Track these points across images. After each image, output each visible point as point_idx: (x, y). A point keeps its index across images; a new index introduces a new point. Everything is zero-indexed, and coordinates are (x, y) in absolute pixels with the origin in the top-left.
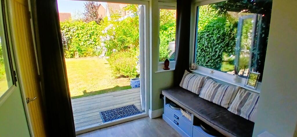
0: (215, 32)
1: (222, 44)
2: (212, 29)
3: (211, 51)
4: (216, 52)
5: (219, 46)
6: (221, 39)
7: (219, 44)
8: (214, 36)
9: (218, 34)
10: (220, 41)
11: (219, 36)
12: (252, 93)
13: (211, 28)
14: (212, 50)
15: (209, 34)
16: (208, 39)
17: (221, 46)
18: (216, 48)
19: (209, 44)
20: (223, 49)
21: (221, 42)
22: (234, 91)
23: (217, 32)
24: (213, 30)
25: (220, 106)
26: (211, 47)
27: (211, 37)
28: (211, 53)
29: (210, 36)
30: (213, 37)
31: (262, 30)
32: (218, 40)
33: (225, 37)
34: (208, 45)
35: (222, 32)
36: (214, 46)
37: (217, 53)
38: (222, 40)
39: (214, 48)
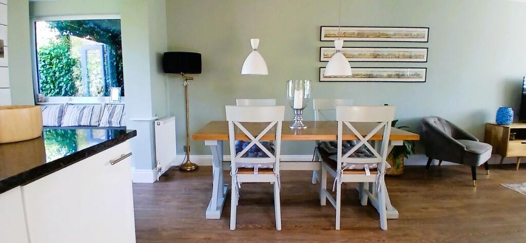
0: (54, 61)
1: (67, 76)
2: (49, 58)
3: (52, 87)
4: (61, 87)
5: (65, 80)
6: (66, 70)
7: (63, 76)
8: (54, 66)
9: (59, 64)
10: (63, 73)
11: (62, 66)
12: (117, 105)
13: (47, 56)
14: (54, 86)
15: (45, 65)
16: (45, 72)
17: (67, 79)
18: (59, 83)
19: (49, 78)
20: (70, 82)
21: (66, 74)
22: (101, 109)
23: (57, 62)
24: (51, 60)
25: (90, 126)
26: (52, 82)
27: (49, 68)
28: (53, 91)
29: (48, 66)
30: (52, 68)
31: (111, 59)
32: (60, 73)
33: (70, 68)
34: (47, 80)
35: (65, 61)
36: (56, 80)
37: (63, 88)
38: (67, 72)
39: (57, 83)
